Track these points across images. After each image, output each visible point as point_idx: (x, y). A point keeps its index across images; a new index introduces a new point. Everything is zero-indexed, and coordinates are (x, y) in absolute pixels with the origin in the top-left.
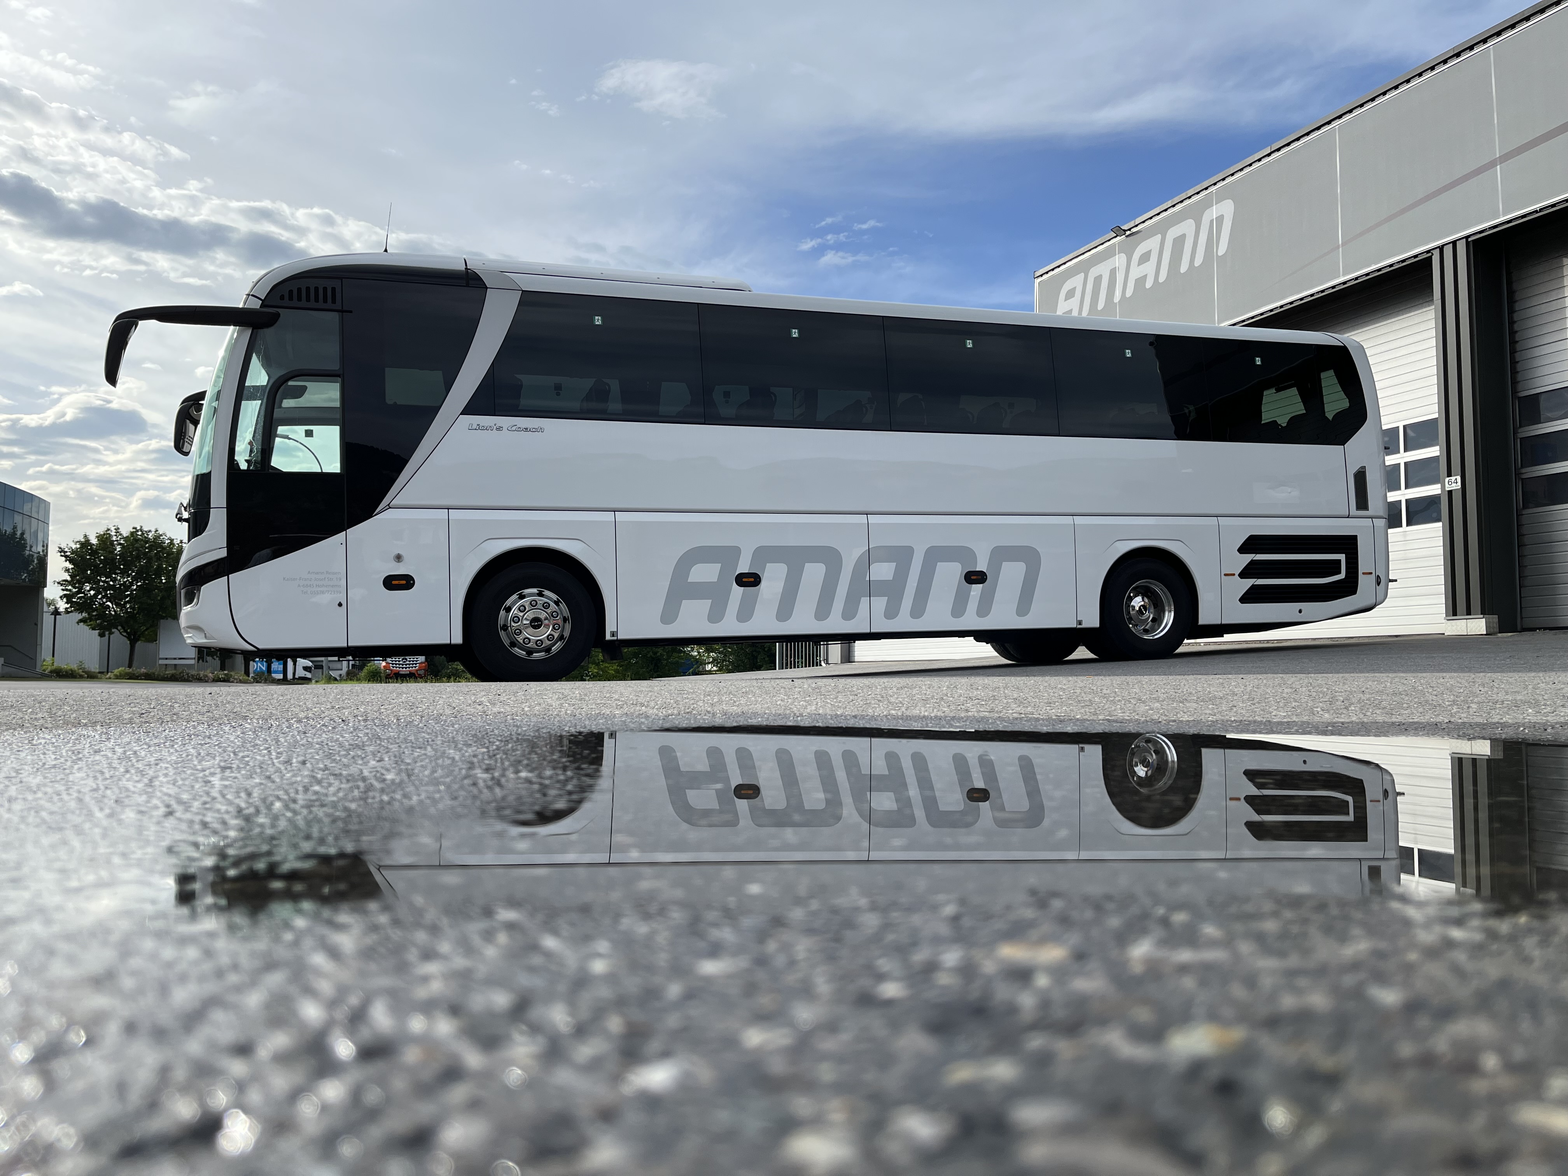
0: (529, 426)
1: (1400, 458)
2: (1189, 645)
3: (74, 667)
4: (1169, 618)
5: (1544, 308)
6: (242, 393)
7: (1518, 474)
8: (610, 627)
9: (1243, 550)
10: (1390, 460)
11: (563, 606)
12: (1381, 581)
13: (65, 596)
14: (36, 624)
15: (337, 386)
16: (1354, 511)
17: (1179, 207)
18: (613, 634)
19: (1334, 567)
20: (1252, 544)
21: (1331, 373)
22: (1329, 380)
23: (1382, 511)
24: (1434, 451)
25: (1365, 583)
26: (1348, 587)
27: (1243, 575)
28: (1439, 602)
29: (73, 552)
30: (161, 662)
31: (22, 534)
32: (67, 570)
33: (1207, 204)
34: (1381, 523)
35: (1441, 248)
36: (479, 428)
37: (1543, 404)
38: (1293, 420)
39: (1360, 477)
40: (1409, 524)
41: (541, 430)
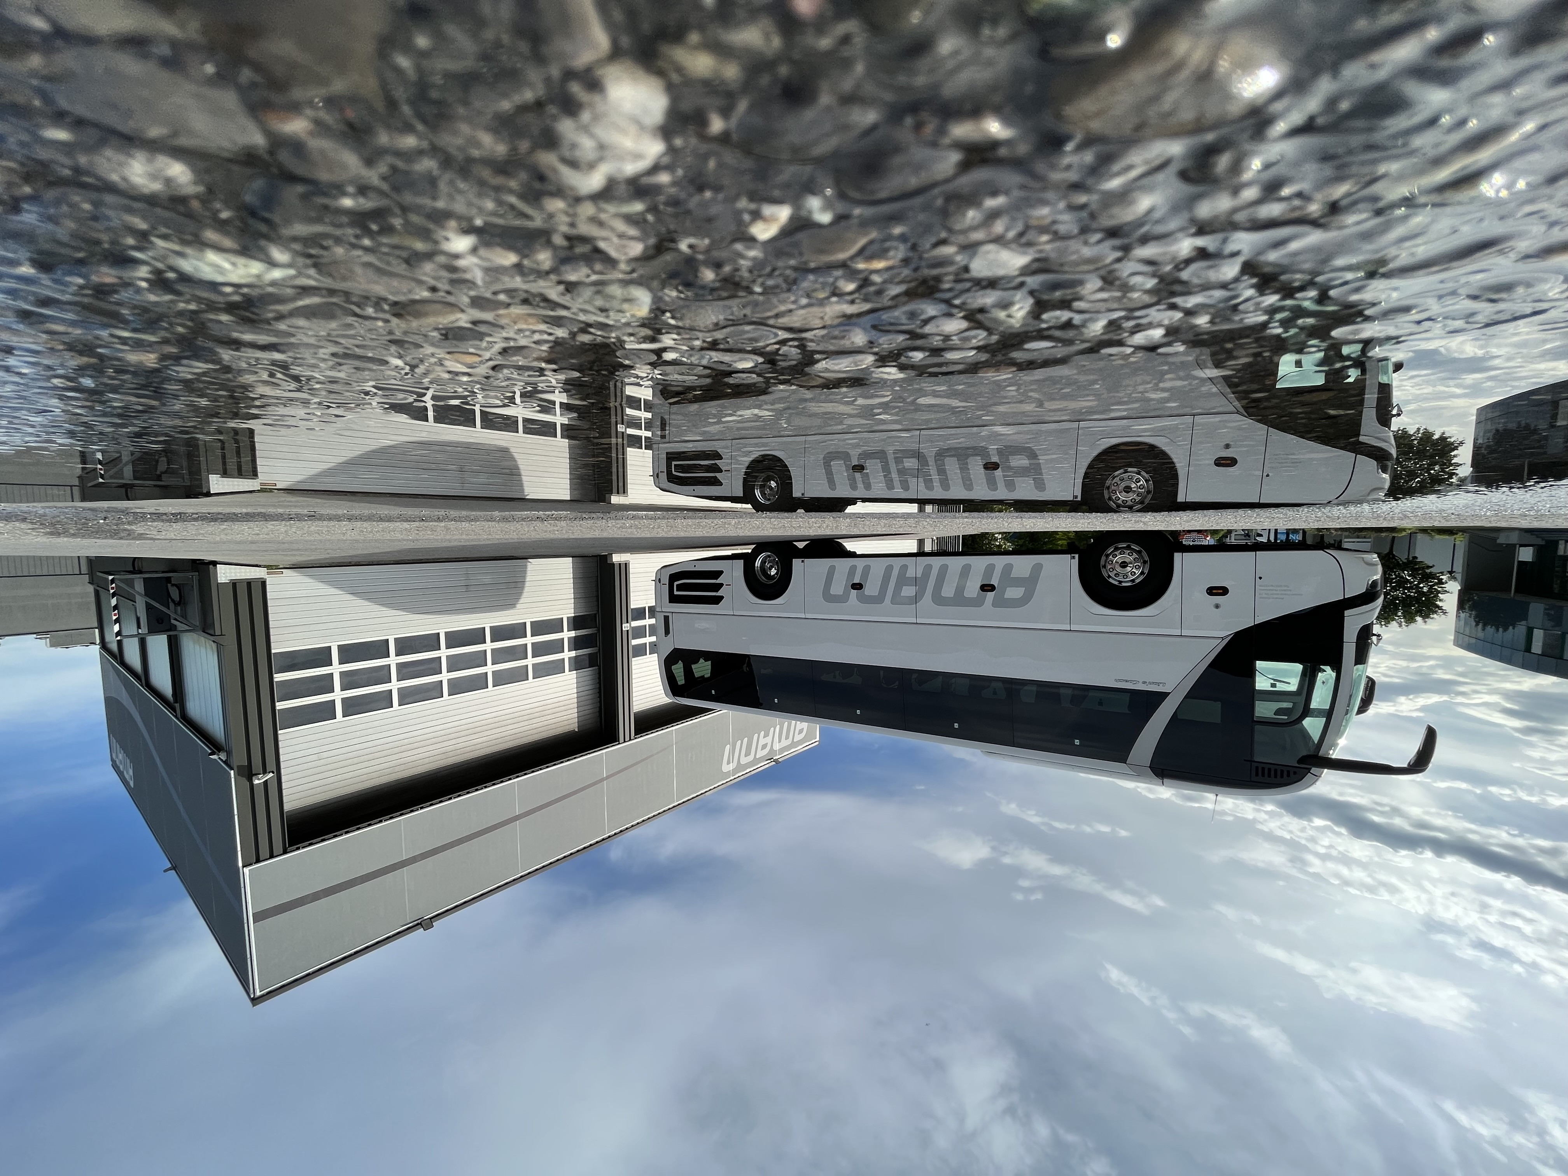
0: (1124, 683)
1: (649, 639)
2: (748, 550)
3: (1437, 537)
4: (758, 563)
5: (589, 707)
6: (1329, 714)
7: (599, 630)
8: (1075, 562)
9: (722, 598)
10: (654, 639)
11: (1105, 575)
12: (658, 581)
13: (1443, 583)
14: (1468, 565)
15: (1257, 714)
16: (670, 615)
17: (748, 770)
18: (1074, 558)
19: (679, 588)
20: (717, 600)
21: (680, 683)
22: (681, 681)
23: (657, 614)
24: (634, 642)
25: (666, 580)
26: (673, 578)
27: (722, 585)
28: (632, 569)
29: (1436, 612)
30: (1369, 540)
31: (1477, 625)
32: (1440, 600)
33: (735, 771)
34: (658, 609)
35: (630, 740)
36: (1158, 684)
37: (587, 662)
38: (697, 662)
39: (667, 632)
40: (645, 608)
41: (1116, 680)
